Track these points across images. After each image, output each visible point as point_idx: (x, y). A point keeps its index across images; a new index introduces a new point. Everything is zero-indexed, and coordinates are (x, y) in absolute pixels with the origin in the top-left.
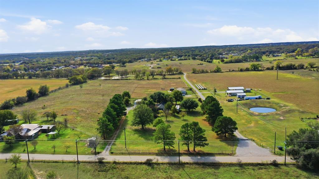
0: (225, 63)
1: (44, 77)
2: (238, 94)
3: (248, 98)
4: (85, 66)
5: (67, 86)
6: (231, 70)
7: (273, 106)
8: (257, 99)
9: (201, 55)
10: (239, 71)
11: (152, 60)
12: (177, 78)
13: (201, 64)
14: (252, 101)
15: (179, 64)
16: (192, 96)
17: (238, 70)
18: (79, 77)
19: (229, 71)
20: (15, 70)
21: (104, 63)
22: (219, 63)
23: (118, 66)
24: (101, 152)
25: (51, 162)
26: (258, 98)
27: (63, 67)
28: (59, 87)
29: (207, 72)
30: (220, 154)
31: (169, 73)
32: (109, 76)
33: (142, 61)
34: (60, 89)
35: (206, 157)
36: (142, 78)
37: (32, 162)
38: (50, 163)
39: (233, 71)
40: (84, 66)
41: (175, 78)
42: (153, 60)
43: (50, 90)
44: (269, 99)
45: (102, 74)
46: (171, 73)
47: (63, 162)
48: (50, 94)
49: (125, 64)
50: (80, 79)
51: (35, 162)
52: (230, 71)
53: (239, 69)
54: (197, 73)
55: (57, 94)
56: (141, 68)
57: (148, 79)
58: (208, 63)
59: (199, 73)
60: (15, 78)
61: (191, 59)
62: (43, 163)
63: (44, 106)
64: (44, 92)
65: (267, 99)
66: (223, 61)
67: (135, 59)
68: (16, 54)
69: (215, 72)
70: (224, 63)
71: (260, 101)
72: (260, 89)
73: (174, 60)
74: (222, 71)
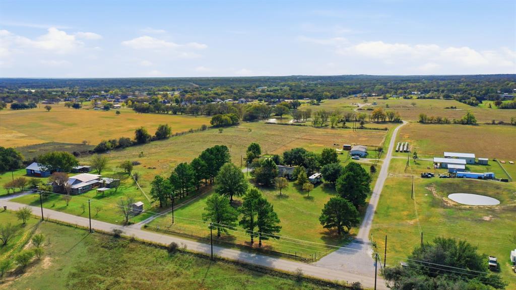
0: (503, 108)
1: (191, 113)
2: (449, 166)
3: (462, 176)
4: (261, 100)
5: (204, 128)
6: (496, 122)
7: (502, 194)
8: (480, 178)
9: (466, 91)
10: (513, 125)
11: (373, 96)
12: (382, 130)
13: (452, 108)
14: (464, 181)
15: (412, 106)
16: (370, 161)
17: (510, 122)
18: (226, 117)
19: (491, 122)
20: (166, 101)
21: (292, 98)
22: (490, 107)
23: (308, 103)
24: (134, 223)
25: (65, 225)
26: (483, 177)
27: (230, 101)
28: (190, 129)
29: (447, 122)
30: (290, 257)
31: (376, 120)
32: (281, 119)
33: (356, 96)
34: (191, 131)
35: (263, 257)
36: (323, 125)
37: (47, 221)
38: (63, 226)
39: (501, 123)
40: (259, 100)
41: (378, 129)
42: (375, 96)
43: (173, 132)
44: (506, 181)
45: (271, 115)
46: (380, 120)
47: (76, 228)
48: (171, 139)
49: (322, 101)
50: (226, 120)
51: (49, 221)
52: (494, 123)
53: (512, 121)
54: (428, 123)
55: (181, 138)
56: (342, 108)
57: (333, 127)
58: (469, 106)
59: (431, 123)
60: (157, 112)
61: (441, 97)
62: (56, 224)
63: (142, 153)
64: (162, 134)
65: (502, 180)
66: (498, 104)
67: (343, 93)
68: (188, 79)
69: (463, 123)
70: (500, 108)
71: (487, 183)
72: (511, 162)
73: (409, 98)
74: (477, 123)
